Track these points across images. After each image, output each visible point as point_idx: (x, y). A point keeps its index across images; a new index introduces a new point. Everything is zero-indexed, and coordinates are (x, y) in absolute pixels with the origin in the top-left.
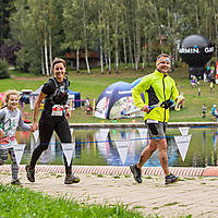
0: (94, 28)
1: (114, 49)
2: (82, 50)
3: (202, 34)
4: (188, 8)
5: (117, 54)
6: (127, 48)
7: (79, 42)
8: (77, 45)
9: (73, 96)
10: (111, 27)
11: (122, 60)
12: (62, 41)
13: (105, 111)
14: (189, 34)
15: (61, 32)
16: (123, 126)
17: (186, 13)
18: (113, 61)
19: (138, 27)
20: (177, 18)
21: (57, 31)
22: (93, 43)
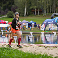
0: (41, 2)
1: (47, 9)
2: (37, 9)
6: (51, 8)
8: (35, 7)
9: (34, 23)
10: (46, 1)
11: (49, 12)
12: (31, 6)
13: (44, 28)
15: (30, 3)
18: (47, 12)
19: (55, 2)
21: (29, 3)
22: (40, 6)
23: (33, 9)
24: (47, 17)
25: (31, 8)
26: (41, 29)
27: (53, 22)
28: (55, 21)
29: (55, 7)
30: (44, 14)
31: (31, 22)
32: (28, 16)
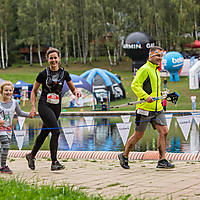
0: (46, 26)
1: (64, 45)
2: (35, 46)
3: (144, 31)
4: (132, 7)
5: (67, 49)
6: (76, 44)
7: (32, 38)
8: (30, 41)
9: (27, 88)
10: (61, 24)
11: (71, 54)
12: (17, 37)
14: (132, 32)
15: (16, 29)
16: (73, 115)
17: (130, 12)
19: (86, 25)
20: (122, 17)
21: (12, 28)
22: (45, 39)
23: (23, 45)
25: (19, 42)
27: (81, 83)
28: (88, 80)
29: (86, 39)
31: (19, 83)
32: (9, 65)
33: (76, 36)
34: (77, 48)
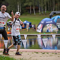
1: (44, 6)
2: (32, 6)
5: (46, 7)
7: (31, 3)
9: (29, 24)
11: (47, 10)
12: (25, 2)
18: (44, 10)
22: (36, 3)
23: (27, 6)
24: (44, 16)
25: (25, 4)
26: (38, 31)
30: (41, 12)
31: (25, 22)
33: (50, 2)
34: (50, 7)
